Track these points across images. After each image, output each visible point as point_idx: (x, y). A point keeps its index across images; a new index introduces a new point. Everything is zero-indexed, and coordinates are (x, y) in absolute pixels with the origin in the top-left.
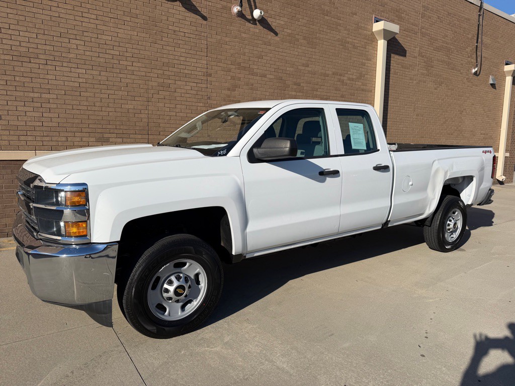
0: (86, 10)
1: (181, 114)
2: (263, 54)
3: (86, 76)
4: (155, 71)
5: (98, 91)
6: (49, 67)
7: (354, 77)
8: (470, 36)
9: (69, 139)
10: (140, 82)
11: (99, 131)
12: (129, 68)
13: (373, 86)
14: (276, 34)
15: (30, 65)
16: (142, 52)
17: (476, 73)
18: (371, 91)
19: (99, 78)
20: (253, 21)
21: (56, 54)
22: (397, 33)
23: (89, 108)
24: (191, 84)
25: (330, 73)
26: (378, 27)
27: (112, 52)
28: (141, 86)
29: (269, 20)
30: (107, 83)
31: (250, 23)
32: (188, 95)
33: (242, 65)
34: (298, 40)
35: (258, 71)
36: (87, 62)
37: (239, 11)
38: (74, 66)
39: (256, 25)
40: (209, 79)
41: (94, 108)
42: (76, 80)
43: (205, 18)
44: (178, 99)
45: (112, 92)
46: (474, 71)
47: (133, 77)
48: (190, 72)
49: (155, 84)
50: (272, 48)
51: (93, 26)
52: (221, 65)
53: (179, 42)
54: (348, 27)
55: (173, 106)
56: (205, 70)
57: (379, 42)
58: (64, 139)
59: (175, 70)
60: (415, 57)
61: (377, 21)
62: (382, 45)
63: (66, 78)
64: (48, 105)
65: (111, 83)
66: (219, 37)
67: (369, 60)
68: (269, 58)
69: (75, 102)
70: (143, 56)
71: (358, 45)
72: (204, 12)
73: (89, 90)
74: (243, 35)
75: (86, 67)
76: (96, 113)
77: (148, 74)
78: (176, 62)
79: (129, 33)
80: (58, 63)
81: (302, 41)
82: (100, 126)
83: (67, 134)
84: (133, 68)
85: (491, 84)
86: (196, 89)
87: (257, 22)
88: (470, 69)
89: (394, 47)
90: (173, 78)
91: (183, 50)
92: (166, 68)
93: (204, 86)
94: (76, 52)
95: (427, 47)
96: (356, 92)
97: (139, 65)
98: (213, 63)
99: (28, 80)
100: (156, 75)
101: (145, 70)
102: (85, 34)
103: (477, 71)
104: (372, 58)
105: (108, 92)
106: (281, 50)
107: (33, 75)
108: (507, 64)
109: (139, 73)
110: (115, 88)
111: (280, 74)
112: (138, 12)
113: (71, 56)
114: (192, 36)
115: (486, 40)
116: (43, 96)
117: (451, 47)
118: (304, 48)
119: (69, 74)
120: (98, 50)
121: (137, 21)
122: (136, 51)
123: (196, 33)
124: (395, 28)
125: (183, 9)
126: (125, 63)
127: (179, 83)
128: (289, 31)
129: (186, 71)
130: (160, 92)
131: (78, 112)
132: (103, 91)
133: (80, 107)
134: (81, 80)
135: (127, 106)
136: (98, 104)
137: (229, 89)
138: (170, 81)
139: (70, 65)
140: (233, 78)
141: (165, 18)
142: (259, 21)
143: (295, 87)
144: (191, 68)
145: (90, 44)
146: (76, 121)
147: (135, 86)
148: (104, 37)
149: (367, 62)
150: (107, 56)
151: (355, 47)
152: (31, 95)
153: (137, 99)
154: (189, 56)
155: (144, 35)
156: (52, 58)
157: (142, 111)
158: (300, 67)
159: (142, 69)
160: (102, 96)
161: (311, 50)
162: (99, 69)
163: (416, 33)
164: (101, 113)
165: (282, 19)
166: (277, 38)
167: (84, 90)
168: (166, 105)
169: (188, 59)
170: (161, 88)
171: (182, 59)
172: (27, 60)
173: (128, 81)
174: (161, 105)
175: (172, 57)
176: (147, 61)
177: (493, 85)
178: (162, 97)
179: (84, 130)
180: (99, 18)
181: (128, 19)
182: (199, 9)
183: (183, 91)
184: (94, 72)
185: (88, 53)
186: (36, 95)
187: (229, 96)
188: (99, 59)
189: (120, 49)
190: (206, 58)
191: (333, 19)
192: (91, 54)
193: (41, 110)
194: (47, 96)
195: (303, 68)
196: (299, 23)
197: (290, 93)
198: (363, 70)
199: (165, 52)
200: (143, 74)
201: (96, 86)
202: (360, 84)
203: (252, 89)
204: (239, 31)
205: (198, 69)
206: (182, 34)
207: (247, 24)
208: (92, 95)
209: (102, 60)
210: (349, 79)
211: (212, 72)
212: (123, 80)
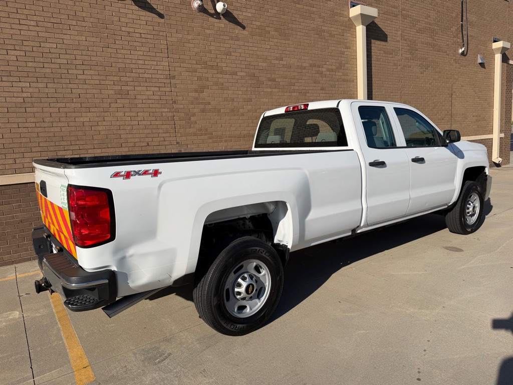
0: (23, 17)
1: (144, 123)
2: (231, 50)
3: (31, 90)
4: (111, 78)
5: (46, 105)
7: (334, 67)
8: (454, 15)
9: (18, 161)
10: (94, 91)
11: (52, 149)
12: (80, 77)
13: (355, 75)
14: (244, 27)
16: (93, 58)
17: (463, 54)
18: (353, 81)
19: (47, 90)
20: (217, 15)
22: (376, 17)
23: (37, 125)
24: (153, 89)
25: (307, 65)
26: (355, 12)
27: (59, 61)
28: (96, 95)
29: (235, 13)
30: (56, 95)
31: (214, 17)
32: (150, 101)
33: (209, 63)
34: (269, 32)
35: (227, 69)
36: (31, 75)
37: (199, 6)
38: (15, 79)
39: (220, 19)
40: (172, 81)
41: (43, 125)
42: (20, 95)
43: (161, 16)
44: (139, 106)
45: (63, 105)
46: (461, 51)
47: (86, 86)
48: (150, 76)
49: (110, 92)
50: (240, 43)
51: (33, 34)
52: (185, 65)
53: (135, 44)
54: (323, 14)
55: (134, 114)
56: (167, 73)
57: (357, 28)
58: (11, 161)
59: (133, 75)
60: (399, 41)
61: (354, 6)
62: (360, 31)
63: (7, 94)
65: (60, 95)
66: (180, 36)
67: (349, 48)
68: (238, 54)
69: (20, 120)
70: (95, 63)
71: (335, 33)
72: (160, 9)
73: (35, 105)
74: (207, 31)
75: (30, 80)
76: (47, 129)
77: (102, 82)
78: (133, 66)
79: (77, 38)
81: (272, 33)
82: (53, 144)
83: (14, 156)
84: (84, 77)
85: (480, 64)
86: (159, 93)
87: (221, 17)
88: (456, 50)
89: (374, 32)
90: (131, 83)
91: (141, 53)
92: (123, 74)
93: (168, 89)
94: (17, 64)
95: (409, 29)
96: (337, 83)
97: (92, 72)
98: (175, 64)
100: (112, 83)
101: (98, 77)
102: (25, 43)
103: (464, 51)
104: (352, 46)
105: (59, 105)
106: (251, 45)
108: (495, 41)
109: (92, 82)
110: (65, 100)
111: (252, 71)
112: (84, 14)
113: (11, 68)
114: (149, 36)
115: (471, 17)
117: (435, 28)
118: (276, 40)
119: (11, 89)
120: (42, 60)
121: (84, 24)
122: (86, 58)
123: (154, 33)
124: (373, 12)
125: (137, 8)
126: (75, 72)
127: (139, 88)
128: (258, 24)
129: (146, 76)
130: (119, 101)
131: (25, 130)
132: (52, 105)
133: (27, 125)
134: (25, 95)
135: (82, 119)
136: (47, 120)
137: (196, 91)
138: (128, 88)
139: (11, 79)
140: (200, 78)
141: (116, 19)
142: (223, 15)
143: (270, 83)
144: (151, 71)
145: (32, 54)
146: (24, 140)
147: (88, 96)
148: (47, 45)
149: (346, 50)
150: (53, 66)
151: (331, 35)
153: (92, 110)
154: (148, 58)
155: (94, 39)
157: (100, 123)
158: (273, 62)
159: (94, 77)
160: (51, 110)
161: (284, 42)
162: (46, 80)
163: (396, 16)
164: (52, 129)
165: (249, 10)
166: (245, 32)
167: (29, 105)
168: (126, 114)
169: (146, 62)
170: (119, 96)
171: (141, 62)
173: (79, 91)
174: (121, 114)
175: (128, 61)
176: (100, 68)
177: (482, 65)
178: (121, 105)
179: (34, 150)
180: (40, 24)
181: (74, 23)
182: (155, 6)
183: (144, 97)
184: (40, 85)
185: (30, 64)
187: (197, 99)
188: (44, 70)
189: (68, 56)
190: (167, 59)
191: (305, 7)
192: (35, 65)
195: (277, 62)
196: (269, 14)
197: (265, 90)
198: (343, 59)
199: (120, 56)
200: (97, 82)
201: (43, 100)
202: (341, 74)
203: (222, 89)
204: (202, 27)
205: (160, 72)
206: (138, 35)
207: (211, 19)
208: (40, 110)
209: (48, 71)
210: (328, 70)
211: (175, 73)
212: (74, 91)
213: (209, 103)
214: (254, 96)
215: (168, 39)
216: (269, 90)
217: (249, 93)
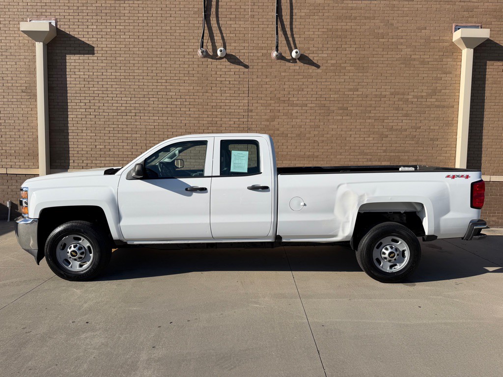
0: (160, 78)
2: (303, 87)
3: (159, 121)
4: (206, 113)
5: (166, 130)
6: (137, 117)
7: (424, 94)
10: (195, 122)
12: (187, 113)
14: (318, 67)
15: (126, 117)
16: (196, 100)
20: (294, 60)
21: (141, 108)
24: (234, 120)
25: (388, 93)
26: (457, 35)
27: (176, 103)
29: (311, 57)
30: (172, 124)
31: (290, 62)
33: (281, 99)
35: (298, 102)
36: (160, 112)
37: (277, 55)
38: (151, 115)
39: (296, 62)
40: (250, 114)
42: (153, 124)
43: (246, 67)
45: (175, 131)
47: (190, 119)
48: (233, 111)
49: (205, 122)
51: (164, 87)
52: (261, 102)
53: (225, 89)
56: (246, 108)
59: (221, 110)
62: (467, 56)
63: (146, 123)
64: (136, 142)
69: (151, 139)
70: (197, 103)
72: (246, 62)
74: (283, 74)
75: (159, 115)
77: (201, 116)
79: (188, 88)
80: (142, 114)
84: (190, 112)
86: (238, 123)
87: (298, 61)
89: (492, 52)
90: (219, 116)
92: (215, 110)
93: (246, 120)
94: (153, 106)
96: (427, 109)
97: (195, 109)
98: (252, 102)
99: (125, 126)
100: (207, 116)
102: (159, 93)
105: (173, 130)
107: (128, 123)
109: (194, 116)
110: (177, 127)
112: (194, 72)
113: (150, 108)
116: (133, 135)
118: (352, 74)
119: (149, 121)
120: (167, 103)
121: (193, 78)
122: (192, 100)
125: (229, 63)
126: (184, 109)
127: (225, 120)
130: (209, 128)
132: (169, 130)
134: (155, 124)
137: (267, 120)
138: (217, 119)
140: (272, 111)
141: (214, 73)
142: (299, 59)
143: (341, 112)
144: (234, 107)
145: (162, 100)
147: (191, 125)
148: (171, 94)
150: (172, 106)
151: (423, 62)
152: (127, 135)
154: (233, 98)
155: (198, 88)
156: (139, 111)
158: (346, 93)
162: (167, 115)
165: (324, 52)
166: (319, 71)
167: (157, 130)
169: (232, 101)
170: (210, 125)
171: (228, 101)
172: (125, 114)
173: (185, 122)
175: (219, 101)
176: (200, 107)
180: (168, 81)
181: (187, 78)
182: (242, 61)
183: (227, 125)
185: (160, 106)
186: (129, 135)
187: (268, 126)
188: (167, 109)
189: (181, 100)
190: (247, 98)
193: (131, 144)
194: (135, 135)
195: (351, 93)
196: (346, 52)
198: (438, 85)
199: (214, 98)
200: (197, 116)
201: (165, 127)
202: (434, 100)
205: (240, 108)
206: (228, 82)
207: (288, 64)
208: (162, 133)
209: (169, 109)
210: (414, 97)
211: (253, 108)
212: (182, 122)
213: (278, 130)
214: (322, 123)
215: (250, 83)
216: (339, 118)
217: (318, 121)
